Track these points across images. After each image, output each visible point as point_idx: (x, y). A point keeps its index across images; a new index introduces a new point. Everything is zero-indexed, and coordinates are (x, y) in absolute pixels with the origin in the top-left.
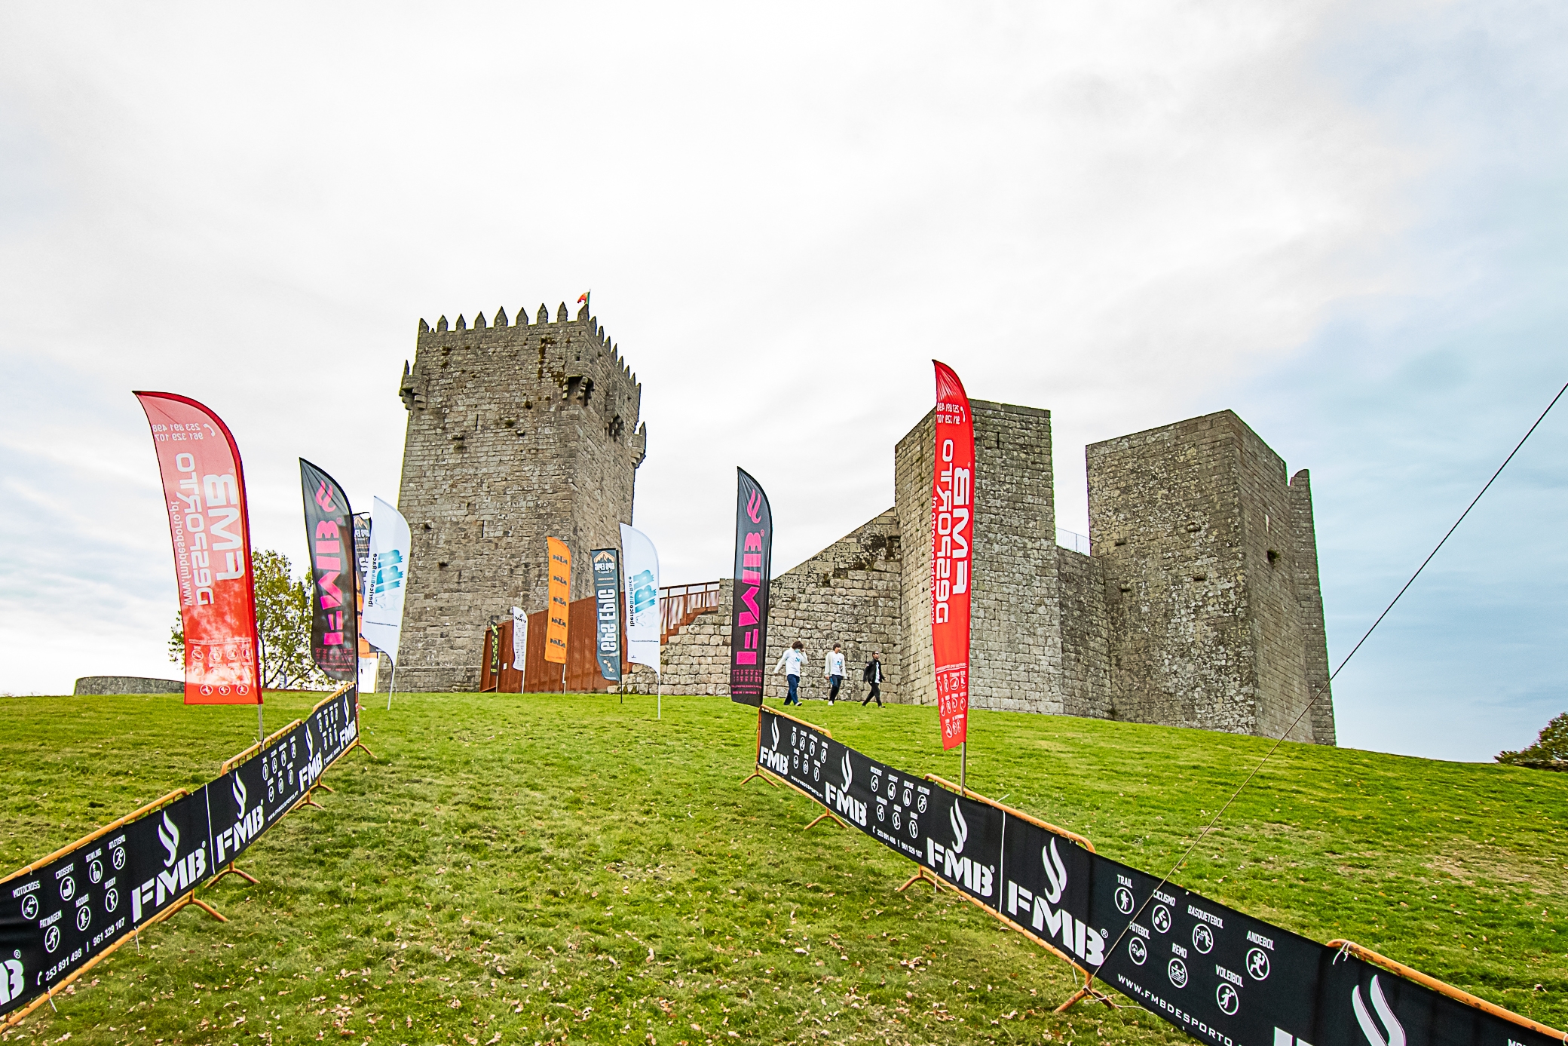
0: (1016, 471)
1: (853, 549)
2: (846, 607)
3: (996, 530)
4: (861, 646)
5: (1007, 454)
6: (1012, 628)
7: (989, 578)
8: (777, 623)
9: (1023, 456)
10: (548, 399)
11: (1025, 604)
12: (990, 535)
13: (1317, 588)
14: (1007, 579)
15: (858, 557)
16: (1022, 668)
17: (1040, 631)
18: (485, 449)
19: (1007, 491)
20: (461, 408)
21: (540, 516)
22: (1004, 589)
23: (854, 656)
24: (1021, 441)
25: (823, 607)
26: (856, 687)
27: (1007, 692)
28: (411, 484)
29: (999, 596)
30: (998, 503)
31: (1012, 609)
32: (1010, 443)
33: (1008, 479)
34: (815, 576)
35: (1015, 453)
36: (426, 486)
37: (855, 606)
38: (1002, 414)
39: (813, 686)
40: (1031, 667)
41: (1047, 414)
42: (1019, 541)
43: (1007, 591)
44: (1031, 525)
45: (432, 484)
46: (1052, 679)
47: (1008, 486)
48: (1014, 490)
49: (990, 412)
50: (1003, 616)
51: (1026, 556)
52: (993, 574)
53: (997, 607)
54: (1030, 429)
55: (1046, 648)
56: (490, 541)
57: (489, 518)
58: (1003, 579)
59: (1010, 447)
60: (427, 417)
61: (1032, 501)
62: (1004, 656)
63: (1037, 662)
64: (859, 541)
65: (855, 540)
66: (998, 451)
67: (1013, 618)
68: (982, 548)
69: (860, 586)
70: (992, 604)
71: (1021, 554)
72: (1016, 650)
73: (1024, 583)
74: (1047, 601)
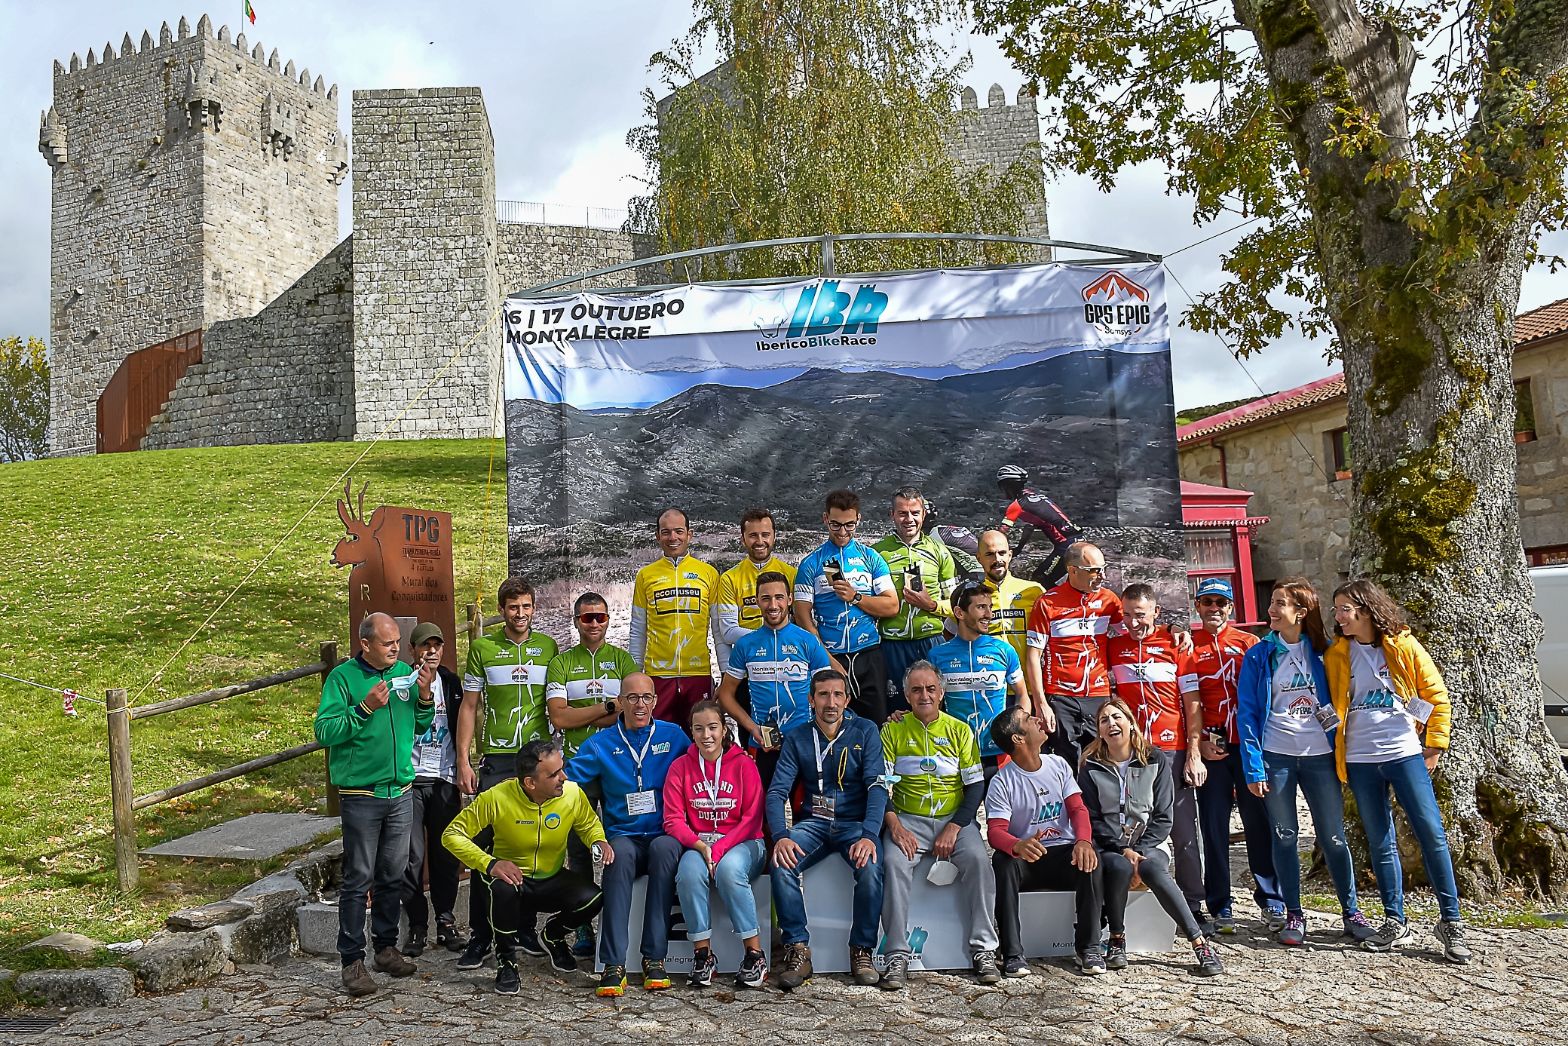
0: (436, 163)
1: (333, 270)
2: (317, 337)
3: (410, 234)
4: (335, 378)
5: (425, 146)
6: (431, 340)
7: (401, 290)
8: (253, 364)
9: (445, 144)
10: (176, 130)
11: (446, 312)
12: (404, 241)
13: (1044, 225)
14: (424, 287)
15: (338, 278)
16: (441, 383)
17: (462, 340)
18: (123, 197)
19: (425, 187)
20: (98, 156)
21: (177, 265)
22: (420, 298)
23: (327, 390)
24: (443, 127)
25: (294, 340)
26: (331, 423)
27: (424, 413)
28: (61, 249)
29: (414, 307)
30: (414, 203)
31: (430, 320)
32: (429, 133)
33: (426, 174)
34: (295, 307)
35: (436, 143)
36: (74, 248)
37: (327, 335)
38: (420, 100)
39: (289, 427)
40: (452, 381)
41: (476, 92)
42: (438, 242)
43: (423, 300)
44: (453, 222)
45: (79, 245)
46: (477, 391)
47: (425, 182)
48: (434, 185)
49: (405, 101)
50: (418, 329)
51: (448, 258)
52: (407, 284)
53: (412, 321)
54: (454, 112)
55: (471, 358)
56: (135, 300)
57: (132, 274)
58: (418, 289)
59: (429, 137)
60: (69, 171)
61: (455, 195)
62: (419, 373)
63: (460, 375)
64: (338, 260)
65: (334, 260)
66: (415, 145)
67: (430, 330)
68: (393, 256)
69: (331, 310)
70: (406, 318)
71: (440, 256)
72: (434, 364)
73: (444, 289)
74: (472, 306)
